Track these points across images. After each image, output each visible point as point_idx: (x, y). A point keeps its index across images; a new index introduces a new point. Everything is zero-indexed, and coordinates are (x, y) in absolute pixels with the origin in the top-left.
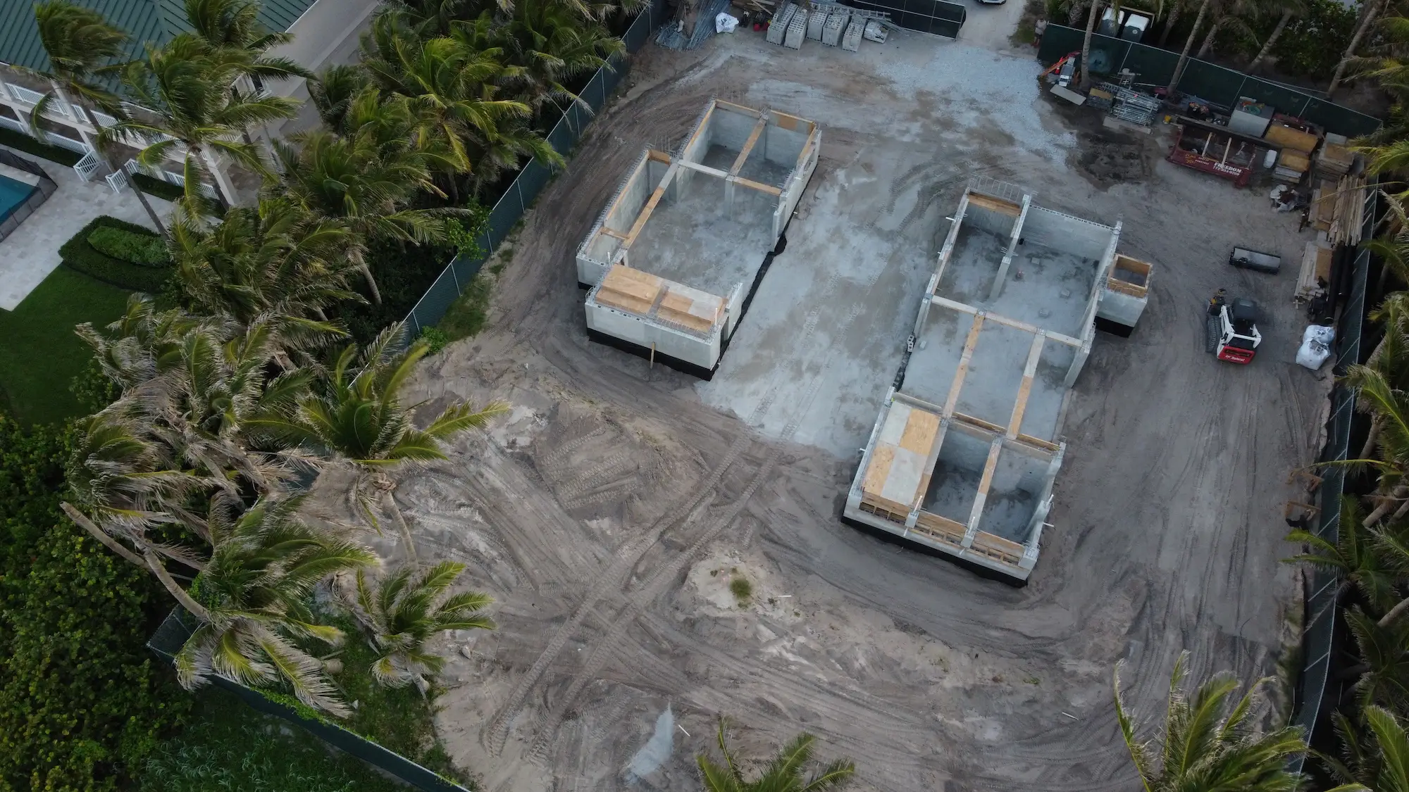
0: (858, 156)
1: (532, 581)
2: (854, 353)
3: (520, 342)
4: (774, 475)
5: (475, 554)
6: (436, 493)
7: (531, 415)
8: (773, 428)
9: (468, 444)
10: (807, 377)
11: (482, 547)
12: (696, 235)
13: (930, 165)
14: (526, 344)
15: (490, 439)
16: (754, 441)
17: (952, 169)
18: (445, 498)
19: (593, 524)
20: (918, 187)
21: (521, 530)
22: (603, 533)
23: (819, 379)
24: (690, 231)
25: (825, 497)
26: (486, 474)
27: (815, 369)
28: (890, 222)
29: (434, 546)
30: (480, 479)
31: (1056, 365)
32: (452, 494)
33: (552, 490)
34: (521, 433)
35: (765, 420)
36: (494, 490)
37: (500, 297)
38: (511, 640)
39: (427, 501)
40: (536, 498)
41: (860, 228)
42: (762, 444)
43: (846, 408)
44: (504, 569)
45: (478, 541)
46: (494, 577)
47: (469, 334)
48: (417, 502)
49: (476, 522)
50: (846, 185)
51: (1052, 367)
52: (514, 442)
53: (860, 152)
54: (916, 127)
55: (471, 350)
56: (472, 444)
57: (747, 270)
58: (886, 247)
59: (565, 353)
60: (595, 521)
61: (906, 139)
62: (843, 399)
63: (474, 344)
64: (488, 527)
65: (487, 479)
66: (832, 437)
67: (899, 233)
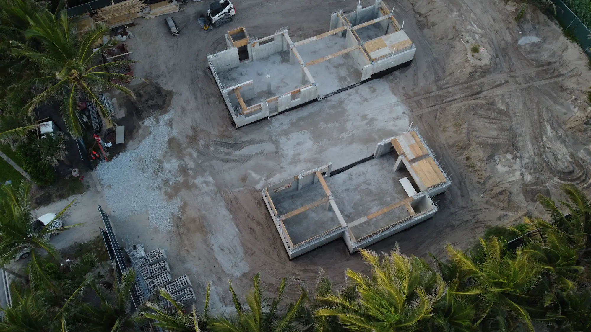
0: (241, 189)
1: (538, 105)
2: (344, 111)
3: (476, 210)
4: (416, 94)
5: (553, 128)
6: (556, 160)
7: (499, 165)
8: (401, 109)
9: (532, 171)
10: (369, 117)
11: (549, 128)
12: (352, 211)
13: (218, 159)
14: (474, 208)
15: (522, 167)
16: (412, 110)
17: (212, 149)
18: (553, 155)
19: (504, 108)
20: (238, 153)
21: (531, 124)
22: (502, 103)
23: (366, 113)
24: (352, 215)
25: (406, 76)
26: (533, 152)
27: (364, 117)
28: (269, 147)
29: (567, 140)
30: (536, 152)
31: (280, 57)
32: (549, 155)
33: (510, 129)
34: (508, 160)
35: (400, 113)
36: (533, 145)
37: (472, 240)
38: (555, 93)
39: (561, 159)
40: (519, 131)
41: (282, 155)
42: (410, 107)
43: (368, 97)
44: (545, 116)
45: (550, 132)
46: (550, 115)
47: (499, 228)
48: (565, 161)
49: (546, 138)
50: (263, 179)
51: (282, 57)
52: (513, 158)
53: (237, 190)
54: (198, 181)
55: (502, 220)
56: (531, 169)
57: (347, 176)
58: (282, 140)
59: (459, 193)
60: (503, 108)
61: (210, 179)
62: (366, 100)
63: (499, 222)
64: (543, 134)
65: (533, 150)
66: (383, 91)
67: (271, 140)
